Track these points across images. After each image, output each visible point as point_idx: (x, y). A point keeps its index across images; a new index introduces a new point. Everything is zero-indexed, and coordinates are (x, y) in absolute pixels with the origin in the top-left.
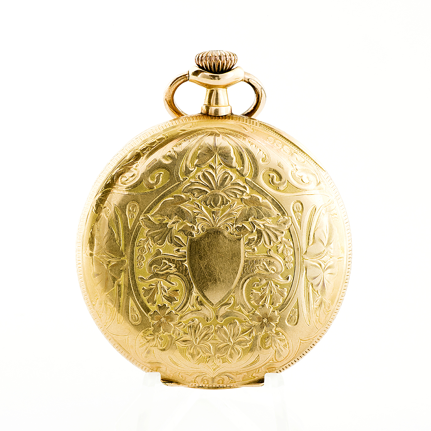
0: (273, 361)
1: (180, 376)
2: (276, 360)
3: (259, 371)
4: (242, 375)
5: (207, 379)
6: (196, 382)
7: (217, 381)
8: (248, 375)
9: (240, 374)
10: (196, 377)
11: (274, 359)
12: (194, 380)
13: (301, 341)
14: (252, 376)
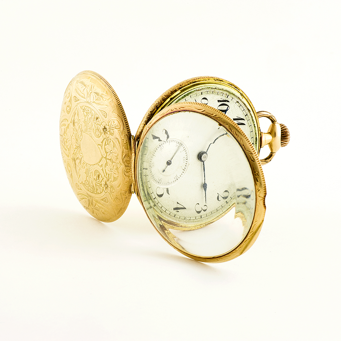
0: (119, 130)
1: (126, 184)
2: (119, 128)
3: (123, 140)
4: (124, 149)
5: (126, 169)
6: (129, 176)
7: (127, 164)
8: (124, 146)
9: (123, 150)
10: (125, 175)
11: (118, 130)
12: (128, 176)
13: (114, 112)
14: (125, 144)
